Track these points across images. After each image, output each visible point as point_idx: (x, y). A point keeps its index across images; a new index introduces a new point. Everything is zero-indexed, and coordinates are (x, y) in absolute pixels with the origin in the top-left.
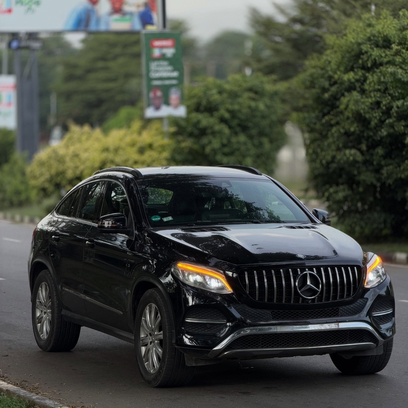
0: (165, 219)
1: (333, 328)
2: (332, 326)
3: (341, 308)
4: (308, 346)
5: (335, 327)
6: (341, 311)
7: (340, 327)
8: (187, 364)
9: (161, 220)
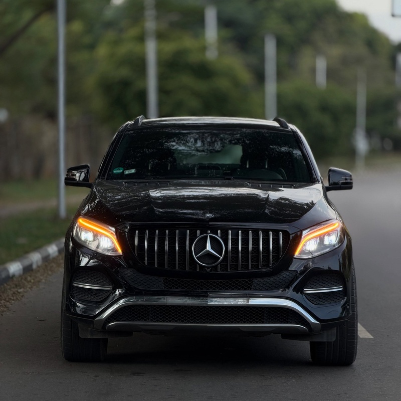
0: (127, 172)
1: (239, 303)
2: (241, 302)
3: (256, 281)
4: (207, 323)
5: (242, 303)
6: (255, 285)
7: (249, 303)
8: (81, 336)
9: (123, 172)
